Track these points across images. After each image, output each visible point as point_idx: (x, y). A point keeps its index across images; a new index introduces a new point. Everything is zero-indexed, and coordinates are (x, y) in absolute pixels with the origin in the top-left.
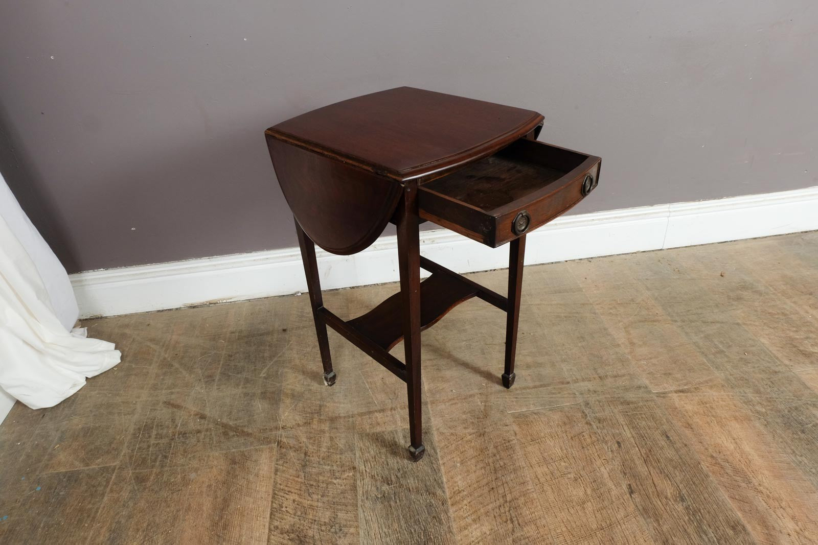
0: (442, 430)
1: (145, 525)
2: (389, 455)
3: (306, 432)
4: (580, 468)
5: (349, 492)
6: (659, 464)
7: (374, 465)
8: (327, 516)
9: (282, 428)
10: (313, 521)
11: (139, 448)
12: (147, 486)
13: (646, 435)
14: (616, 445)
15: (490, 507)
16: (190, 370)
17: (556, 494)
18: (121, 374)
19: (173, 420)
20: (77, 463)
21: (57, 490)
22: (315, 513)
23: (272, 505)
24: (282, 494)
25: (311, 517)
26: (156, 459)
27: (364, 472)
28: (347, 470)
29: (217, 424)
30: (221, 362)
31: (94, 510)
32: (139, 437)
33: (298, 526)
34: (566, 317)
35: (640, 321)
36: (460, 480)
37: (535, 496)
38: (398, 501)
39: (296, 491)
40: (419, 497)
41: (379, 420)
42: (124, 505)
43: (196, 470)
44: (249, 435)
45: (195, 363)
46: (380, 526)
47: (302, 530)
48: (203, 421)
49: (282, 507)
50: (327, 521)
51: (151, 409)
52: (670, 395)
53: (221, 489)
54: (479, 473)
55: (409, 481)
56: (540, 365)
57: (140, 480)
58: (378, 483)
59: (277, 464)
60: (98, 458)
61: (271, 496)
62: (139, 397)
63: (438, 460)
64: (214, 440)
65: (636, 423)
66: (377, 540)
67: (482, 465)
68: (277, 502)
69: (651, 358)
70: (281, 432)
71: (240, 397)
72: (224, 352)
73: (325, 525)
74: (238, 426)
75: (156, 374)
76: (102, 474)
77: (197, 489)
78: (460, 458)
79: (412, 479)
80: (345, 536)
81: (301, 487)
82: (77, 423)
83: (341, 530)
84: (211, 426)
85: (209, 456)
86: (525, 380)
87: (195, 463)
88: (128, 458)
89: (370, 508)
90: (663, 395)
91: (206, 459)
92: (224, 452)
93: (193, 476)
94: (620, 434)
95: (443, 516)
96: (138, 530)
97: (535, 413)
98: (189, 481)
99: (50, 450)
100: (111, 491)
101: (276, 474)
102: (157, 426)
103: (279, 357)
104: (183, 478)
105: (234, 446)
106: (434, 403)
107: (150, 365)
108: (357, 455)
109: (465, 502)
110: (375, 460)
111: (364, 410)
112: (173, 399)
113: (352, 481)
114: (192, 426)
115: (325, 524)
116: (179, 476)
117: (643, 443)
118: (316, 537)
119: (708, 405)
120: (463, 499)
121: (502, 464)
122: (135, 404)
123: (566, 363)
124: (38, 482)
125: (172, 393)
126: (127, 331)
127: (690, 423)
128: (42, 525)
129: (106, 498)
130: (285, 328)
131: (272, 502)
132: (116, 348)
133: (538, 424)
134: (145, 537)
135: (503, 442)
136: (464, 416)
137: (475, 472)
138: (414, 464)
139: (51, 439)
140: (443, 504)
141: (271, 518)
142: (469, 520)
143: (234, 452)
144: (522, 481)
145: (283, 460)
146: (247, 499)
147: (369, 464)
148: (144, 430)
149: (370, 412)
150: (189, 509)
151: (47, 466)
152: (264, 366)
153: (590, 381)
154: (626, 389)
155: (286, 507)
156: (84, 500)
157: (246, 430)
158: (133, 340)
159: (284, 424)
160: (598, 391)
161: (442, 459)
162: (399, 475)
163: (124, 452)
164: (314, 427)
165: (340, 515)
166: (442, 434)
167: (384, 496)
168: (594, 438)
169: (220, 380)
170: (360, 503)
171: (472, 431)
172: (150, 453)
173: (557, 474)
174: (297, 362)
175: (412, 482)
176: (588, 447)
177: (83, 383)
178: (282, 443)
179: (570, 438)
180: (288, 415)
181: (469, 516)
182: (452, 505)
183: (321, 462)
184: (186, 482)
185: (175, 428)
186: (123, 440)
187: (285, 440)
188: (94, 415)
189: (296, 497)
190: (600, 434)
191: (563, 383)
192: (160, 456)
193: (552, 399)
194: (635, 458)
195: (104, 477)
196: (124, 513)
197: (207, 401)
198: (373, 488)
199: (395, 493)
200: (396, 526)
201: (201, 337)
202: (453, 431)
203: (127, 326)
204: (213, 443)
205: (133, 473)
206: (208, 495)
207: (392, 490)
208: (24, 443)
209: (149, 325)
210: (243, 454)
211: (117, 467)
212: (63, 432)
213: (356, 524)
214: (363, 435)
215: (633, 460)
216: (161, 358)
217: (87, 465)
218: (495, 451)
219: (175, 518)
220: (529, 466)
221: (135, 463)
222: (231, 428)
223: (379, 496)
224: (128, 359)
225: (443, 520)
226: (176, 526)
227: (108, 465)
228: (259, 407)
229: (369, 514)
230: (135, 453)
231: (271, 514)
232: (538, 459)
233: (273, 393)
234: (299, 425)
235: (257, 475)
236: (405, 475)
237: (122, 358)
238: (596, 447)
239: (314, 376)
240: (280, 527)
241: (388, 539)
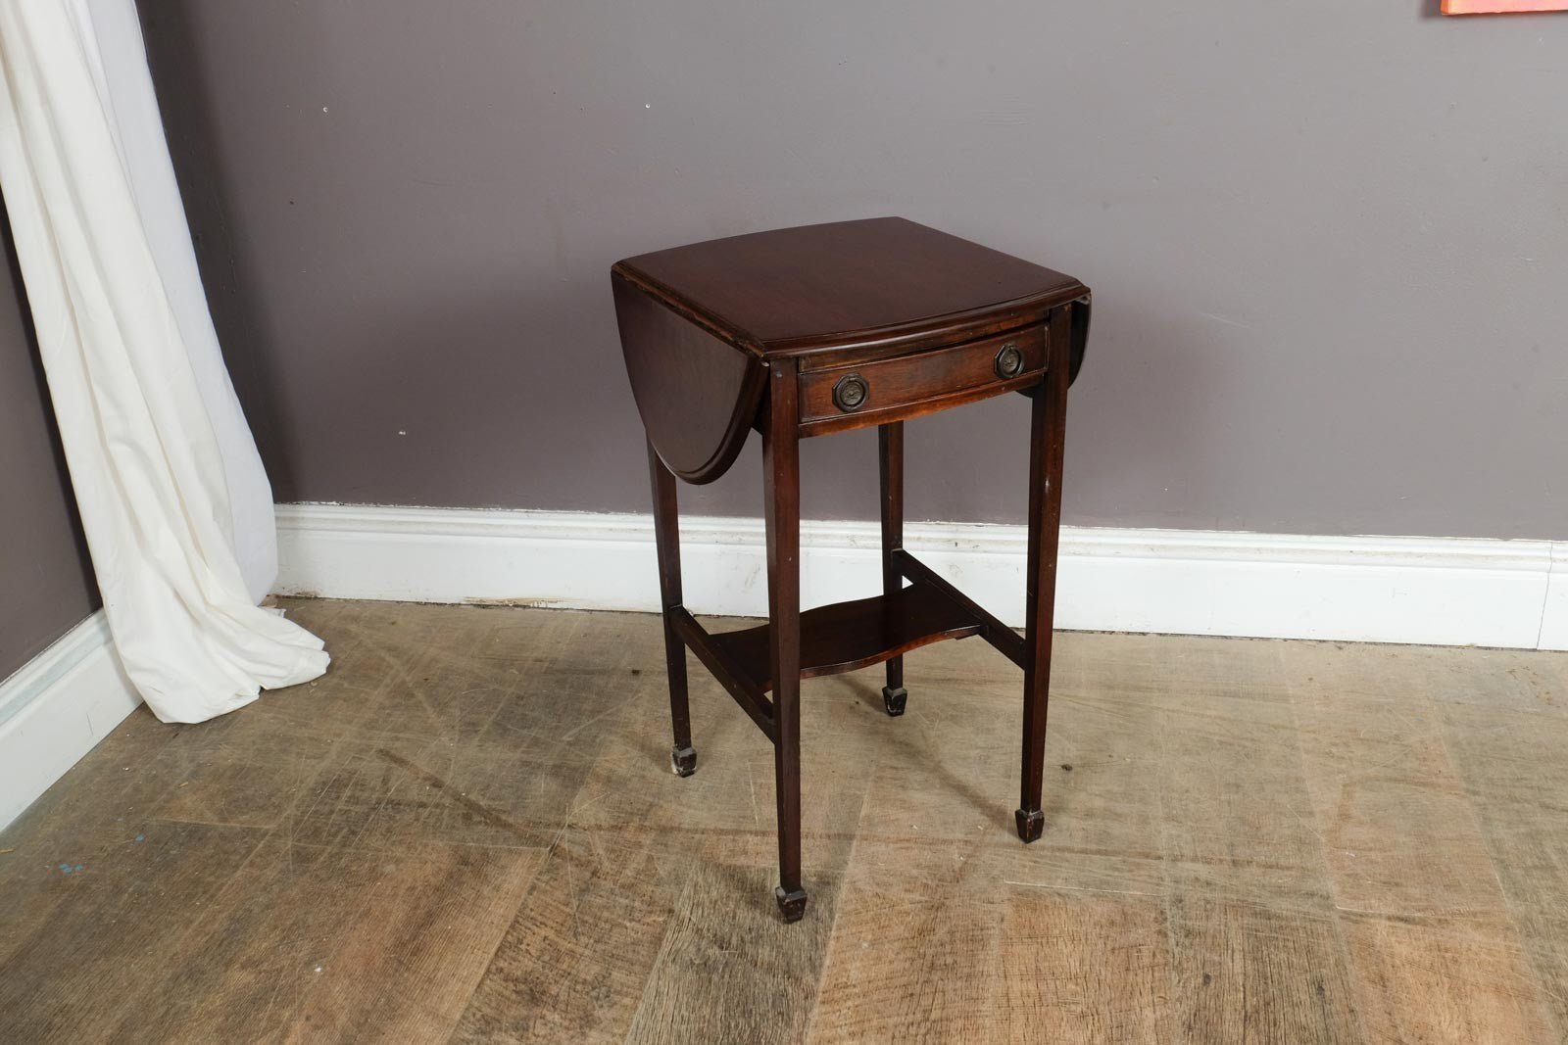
0: (860, 885)
1: (288, 923)
2: (742, 904)
3: (608, 842)
4: (1102, 1000)
5: (646, 945)
6: (1272, 1029)
7: (709, 915)
8: (592, 972)
9: (569, 826)
10: (566, 974)
11: (315, 812)
12: (310, 869)
13: (1275, 977)
14: (1200, 980)
15: (892, 1021)
16: (441, 707)
17: (1030, 1029)
18: (321, 694)
19: (385, 781)
20: (208, 814)
21: (166, 847)
22: (574, 963)
23: (505, 938)
24: (529, 925)
25: (565, 967)
26: (338, 832)
27: (687, 920)
28: (656, 911)
29: (458, 799)
30: (501, 705)
31: (215, 886)
32: (319, 794)
33: (538, 975)
34: (1221, 743)
35: (1389, 780)
36: (857, 968)
37: (987, 1022)
38: (726, 976)
39: (555, 925)
40: (769, 979)
41: (749, 847)
42: (265, 889)
43: (398, 861)
44: (506, 826)
45: (454, 698)
46: (678, 1005)
47: (542, 983)
48: (435, 790)
49: (521, 943)
50: (589, 978)
51: (354, 757)
52: (1372, 921)
53: (428, 897)
54: (898, 966)
55: (760, 951)
56: (1117, 816)
57: (302, 858)
58: (704, 943)
59: (538, 879)
60: (244, 814)
61: (509, 924)
62: (339, 735)
63: (831, 930)
64: (444, 823)
65: (1265, 952)
66: (664, 1023)
67: (909, 954)
68: (515, 934)
69: (1371, 850)
70: (565, 832)
71: (513, 765)
72: (512, 690)
73: (583, 984)
74: (494, 810)
75: (381, 704)
76: (244, 837)
77: (390, 888)
78: (873, 935)
79: (768, 949)
80: (611, 1007)
81: (565, 921)
82: (227, 755)
83: (607, 996)
84: (447, 801)
85: (426, 845)
86: (1071, 835)
87: (400, 851)
88: (292, 822)
89: (673, 976)
90: (1356, 918)
91: (420, 849)
92: (454, 844)
93: (390, 868)
94: (1220, 964)
95: (797, 1016)
96: (276, 928)
97: (1059, 895)
98: (381, 875)
99: (171, 788)
100: (252, 864)
101: (530, 893)
102: (356, 784)
103: (608, 715)
104: (373, 870)
105: (475, 838)
106: (866, 840)
107: (376, 687)
108: (685, 892)
109: (850, 1003)
110: (714, 907)
111: (729, 825)
112: (396, 748)
113: (659, 930)
114: (414, 795)
115: (585, 982)
116: (366, 865)
117: (1261, 988)
118: (562, 998)
119: (1448, 955)
120: (848, 997)
121: (950, 960)
122: (329, 744)
123: (1176, 824)
124: (142, 830)
125: (397, 739)
126: (353, 628)
127: (1386, 976)
128: (131, 889)
129: (239, 873)
130: (638, 668)
131: (508, 933)
132: (324, 649)
133: (1056, 913)
134: (284, 938)
135: (970, 927)
136: (915, 872)
137: (891, 962)
138: (783, 927)
139: (178, 771)
140: (806, 998)
141: (496, 954)
142: (843, 1032)
143: (471, 847)
144: (974, 995)
145: (551, 874)
146: (468, 919)
147: (700, 912)
148: (332, 786)
149: (737, 832)
150: (367, 913)
151: (161, 809)
152: (575, 724)
153: (1209, 863)
154: (1280, 892)
155: (528, 945)
156: (205, 868)
157: (504, 817)
158: (360, 643)
159: (575, 821)
160: (1216, 884)
161: (839, 928)
162: (747, 938)
163: (288, 812)
164: (626, 835)
165: (615, 974)
166: (858, 890)
167: (705, 964)
168: (1159, 959)
169: (488, 732)
170: (658, 963)
171: (918, 898)
172: (331, 821)
173: (1051, 998)
174: (639, 728)
175: (765, 953)
176: (1139, 972)
177: (253, 695)
178: (559, 849)
179: (1109, 947)
180: (586, 808)
181: (846, 1025)
182: (823, 1003)
183: (617, 891)
184: (374, 875)
185: (385, 793)
186: (293, 794)
187: (566, 845)
188: (257, 749)
189: (551, 935)
190: (1177, 956)
191: (1147, 856)
192: (345, 830)
193: (1109, 878)
194: (1228, 1008)
195: (246, 842)
196: (261, 900)
197: (453, 762)
198: (690, 947)
199: (726, 963)
200: (706, 1011)
201: (480, 658)
202: (880, 891)
203: (355, 619)
204: (440, 827)
205: (293, 846)
206: (404, 901)
207: (725, 957)
208: (135, 770)
209: (393, 623)
210: (485, 854)
211: (271, 832)
212: (199, 765)
213: (638, 993)
214: (708, 864)
215: (1220, 1011)
216: (398, 680)
217: (225, 820)
218: (947, 939)
219: (339, 923)
220: (1002, 975)
221: (301, 831)
222: (479, 809)
223: (697, 962)
224: (341, 672)
225: (795, 1022)
226: (337, 934)
227: (256, 827)
228: (540, 787)
229: (667, 983)
230: (306, 818)
231: (499, 949)
232: (1024, 969)
233: (575, 769)
234: (600, 828)
235: (497, 889)
236: (757, 941)
237: (330, 668)
238: (1156, 974)
239: (659, 757)
240: (506, 971)
241: (684, 1027)
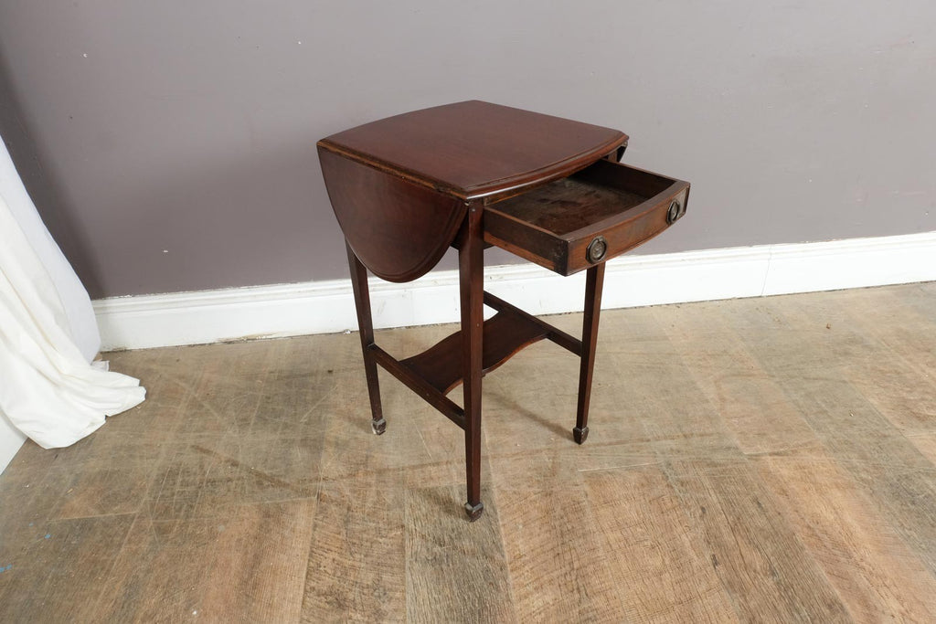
0: (503, 487)
1: (166, 580)
2: (442, 513)
3: (350, 485)
4: (658, 535)
5: (396, 552)
6: (748, 534)
7: (425, 524)
8: (370, 578)
9: (323, 479)
10: (354, 583)
11: (162, 496)
12: (170, 538)
13: (734, 500)
14: (700, 511)
15: (555, 574)
16: (223, 411)
17: (630, 562)
18: (145, 413)
19: (202, 467)
20: (91, 510)
21: (68, 539)
22: (357, 574)
23: (308, 564)
24: (320, 552)
25: (352, 578)
26: (181, 508)
27: (414, 531)
28: (394, 528)
29: (250, 472)
30: (258, 405)
31: (109, 562)
32: (162, 483)
33: (337, 588)
34: (648, 367)
35: (734, 375)
36: (522, 543)
37: (606, 564)
38: (451, 564)
39: (337, 549)
40: (475, 561)
41: (433, 474)
42: (143, 558)
43: (225, 522)
44: (286, 485)
45: (228, 404)
46: (429, 591)
47: (342, 592)
48: (234, 469)
49: (320, 567)
50: (370, 583)
51: (177, 454)
52: (763, 458)
53: (252, 544)
54: (544, 536)
55: (464, 543)
56: (617, 420)
57: (162, 531)
58: (430, 544)
59: (316, 519)
60: (116, 505)
61: (308, 554)
62: (164, 440)
63: (498, 521)
64: (247, 490)
65: (723, 487)
66: (426, 607)
67: (546, 528)
68: (314, 560)
69: (743, 417)
70: (322, 483)
71: (277, 443)
72: (261, 393)
74: (274, 476)
75: (185, 415)
76: (120, 523)
77: (225, 543)
78: (523, 519)
79: (468, 541)
80: (389, 601)
81: (342, 545)
82: (94, 465)
83: (385, 594)
84: (244, 474)
85: (240, 508)
86: (600, 435)
87: (224, 515)
88: (149, 506)
89: (419, 571)
90: (755, 457)
91: (236, 510)
92: (257, 503)
93: (221, 528)
94: (705, 499)
95: (501, 583)
96: (157, 586)
97: (609, 473)
98: (217, 533)
99: (62, 495)
100: (129, 542)
101: (314, 530)
102: (183, 472)
103: (323, 400)
104: (210, 531)
105: (269, 497)
106: (495, 458)
107: (178, 404)
108: (407, 512)
109: (527, 568)
110: (427, 519)
111: (416, 462)
112: (202, 443)
113: (400, 541)
114: (222, 473)
115: (368, 587)
116: (206, 528)
117: (731, 510)
118: (357, 601)
119: (806, 471)
120: (524, 564)
121: (570, 527)
122: (159, 447)
123: (647, 418)
124: (48, 529)
125: (201, 436)
126: (154, 367)
127: (785, 489)
128: (50, 577)
129: (122, 550)
130: (331, 369)
131: (309, 560)
132: (140, 385)
133: (612, 484)
134: (165, 594)
135: (572, 503)
136: (529, 474)
137: (539, 535)
138: (471, 524)
139: (64, 481)
140: (501, 569)
141: (307, 578)
142: (530, 588)
143: (268, 504)
144: (592, 547)
145: (323, 514)
146: (281, 556)
147: (420, 523)
148: (168, 476)
149: (422, 466)
150: (215, 565)
151: (58, 511)
152: (305, 410)
153: (674, 439)
154: (714, 450)
155: (325, 567)
156: (98, 550)
157: (282, 480)
158: (160, 376)
159: (326, 475)
160: (682, 451)
161: (503, 520)
162: (453, 536)
163: (145, 499)
164: (359, 479)
165: (385, 577)
166: (503, 492)
167: (435, 558)
168: (675, 503)
169: (255, 424)
170: (408, 564)
171: (539, 490)
172: (174, 501)
173: (632, 541)
174: (343, 407)
175: (467, 544)
176: (669, 512)
177: (102, 421)
178: (322, 496)
179: (648, 501)
180: (330, 465)
181: (530, 583)
182: (512, 571)
183: (366, 519)
184: (213, 535)
185: (204, 475)
186: (145, 485)
187: (326, 493)
188: (113, 458)
189: (337, 557)
190: (682, 498)
191: (642, 441)
192: (185, 506)
193: (629, 458)
194: (722, 526)
195: (122, 526)
196: (142, 567)
197: (240, 447)
198: (423, 549)
199: (447, 555)
200: (447, 591)
201: (237, 376)
202: (515, 489)
203: (154, 361)
204: (245, 493)
205: (154, 523)
206: (237, 550)
207: (445, 551)
208: (33, 486)
209: (178, 361)
210: (278, 506)
211: (137, 516)
212: (77, 475)
213: (402, 588)
214: (414, 490)
215: (718, 528)
216: (191, 398)
217: (103, 512)
218: (562, 513)
219: (200, 574)
220: (601, 530)
221: (157, 512)
222: (266, 477)
223: (430, 558)
224: (154, 397)
225: (501, 587)
226: (200, 582)
227: (127, 513)
228: (298, 456)
229: (417, 577)
230: (157, 501)
231: (308, 573)
232: (610, 524)
233: (315, 440)
234: (342, 477)
235: (293, 530)
236: (459, 536)
237: (147, 396)
238: (678, 512)
239: (361, 423)
240: (316, 588)
241: (438, 606)
